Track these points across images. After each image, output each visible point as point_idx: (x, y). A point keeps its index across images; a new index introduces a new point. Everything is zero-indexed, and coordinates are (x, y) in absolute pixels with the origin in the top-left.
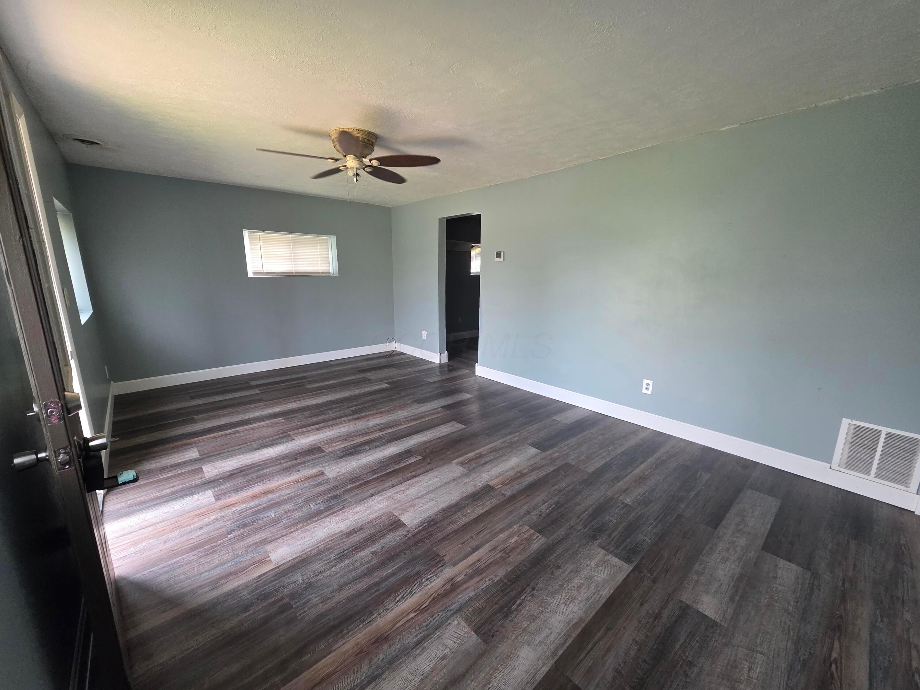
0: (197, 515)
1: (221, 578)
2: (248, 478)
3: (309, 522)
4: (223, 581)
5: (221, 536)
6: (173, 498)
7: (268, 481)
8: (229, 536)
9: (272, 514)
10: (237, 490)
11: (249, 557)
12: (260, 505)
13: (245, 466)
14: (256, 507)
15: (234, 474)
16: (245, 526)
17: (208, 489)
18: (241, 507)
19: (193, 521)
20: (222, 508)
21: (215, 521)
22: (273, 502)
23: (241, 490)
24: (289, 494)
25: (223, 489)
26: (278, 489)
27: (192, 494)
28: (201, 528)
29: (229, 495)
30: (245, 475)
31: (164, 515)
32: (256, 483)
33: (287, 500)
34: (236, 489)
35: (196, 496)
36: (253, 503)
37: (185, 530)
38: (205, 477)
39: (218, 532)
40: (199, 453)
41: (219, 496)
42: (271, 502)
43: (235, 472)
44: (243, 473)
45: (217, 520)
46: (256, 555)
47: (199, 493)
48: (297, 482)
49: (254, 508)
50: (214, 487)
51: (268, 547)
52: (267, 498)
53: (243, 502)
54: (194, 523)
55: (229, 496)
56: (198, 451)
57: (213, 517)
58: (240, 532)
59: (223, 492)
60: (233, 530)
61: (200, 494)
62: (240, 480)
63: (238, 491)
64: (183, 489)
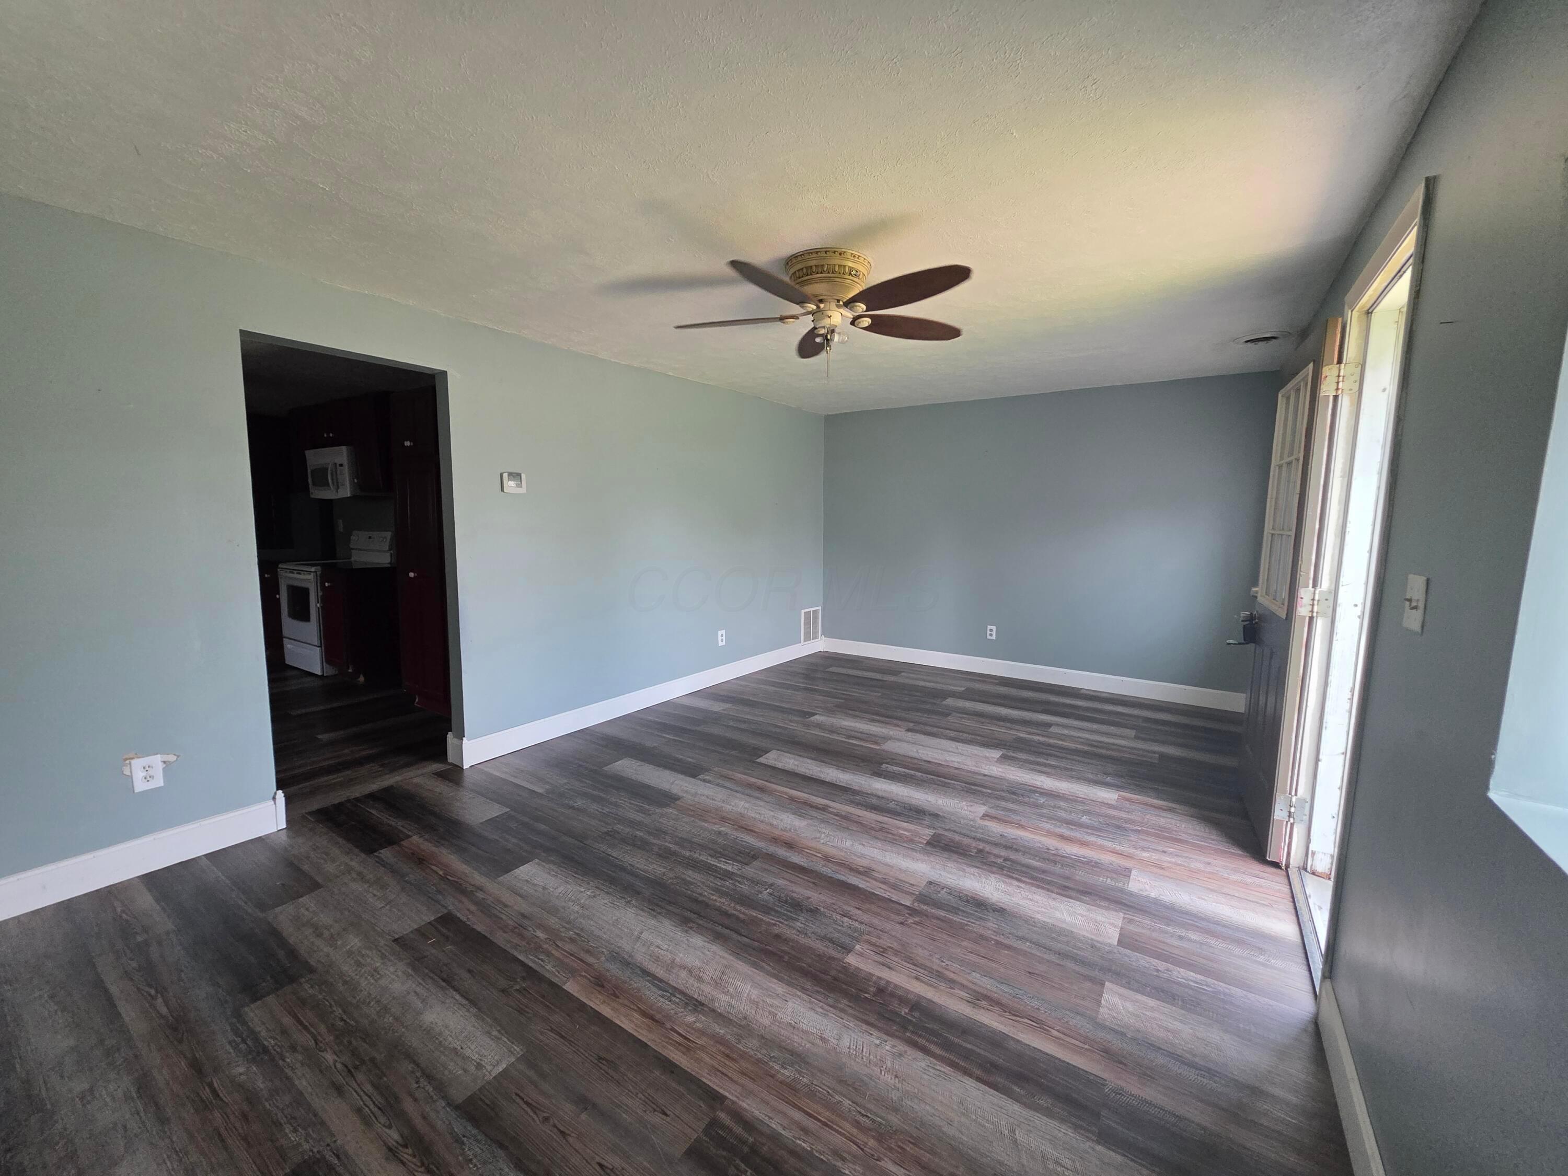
0: (1163, 869)
1: (1165, 810)
2: (1066, 871)
3: (1061, 795)
4: (1164, 807)
5: (1148, 834)
6: (1187, 917)
7: (1048, 849)
8: (1140, 829)
9: (1085, 819)
10: (1094, 865)
11: (1133, 807)
12: (1087, 833)
13: (1052, 892)
14: (1093, 834)
15: (1079, 891)
16: (1118, 827)
17: (1131, 894)
18: (1109, 844)
19: (1169, 865)
20: (1129, 857)
21: (1146, 849)
22: (1071, 827)
23: (1092, 861)
24: (1047, 822)
25: (1112, 879)
26: (1050, 834)
27: (1156, 902)
28: (1164, 852)
29: (1111, 866)
30: (1068, 878)
31: (1206, 898)
32: (1066, 857)
33: (1055, 820)
34: (1095, 867)
35: (1153, 895)
36: (1092, 839)
37: (1184, 862)
38: (1124, 918)
39: (1149, 839)
40: (1101, 995)
41: (1124, 873)
42: (1073, 827)
43: (1073, 894)
44: (1067, 884)
45: (1143, 849)
46: (1127, 804)
47: (1146, 897)
48: (1021, 826)
49: (1096, 835)
50: (1122, 891)
51: (1114, 803)
52: (1072, 834)
53: (1101, 848)
54: (1170, 862)
55: (1111, 864)
56: (1099, 1003)
57: (1145, 854)
58: (1128, 825)
59: (1115, 876)
60: (1133, 830)
61: (1145, 894)
62: (1080, 875)
63: (1096, 863)
64: (1169, 921)
